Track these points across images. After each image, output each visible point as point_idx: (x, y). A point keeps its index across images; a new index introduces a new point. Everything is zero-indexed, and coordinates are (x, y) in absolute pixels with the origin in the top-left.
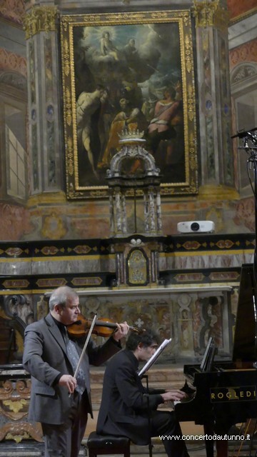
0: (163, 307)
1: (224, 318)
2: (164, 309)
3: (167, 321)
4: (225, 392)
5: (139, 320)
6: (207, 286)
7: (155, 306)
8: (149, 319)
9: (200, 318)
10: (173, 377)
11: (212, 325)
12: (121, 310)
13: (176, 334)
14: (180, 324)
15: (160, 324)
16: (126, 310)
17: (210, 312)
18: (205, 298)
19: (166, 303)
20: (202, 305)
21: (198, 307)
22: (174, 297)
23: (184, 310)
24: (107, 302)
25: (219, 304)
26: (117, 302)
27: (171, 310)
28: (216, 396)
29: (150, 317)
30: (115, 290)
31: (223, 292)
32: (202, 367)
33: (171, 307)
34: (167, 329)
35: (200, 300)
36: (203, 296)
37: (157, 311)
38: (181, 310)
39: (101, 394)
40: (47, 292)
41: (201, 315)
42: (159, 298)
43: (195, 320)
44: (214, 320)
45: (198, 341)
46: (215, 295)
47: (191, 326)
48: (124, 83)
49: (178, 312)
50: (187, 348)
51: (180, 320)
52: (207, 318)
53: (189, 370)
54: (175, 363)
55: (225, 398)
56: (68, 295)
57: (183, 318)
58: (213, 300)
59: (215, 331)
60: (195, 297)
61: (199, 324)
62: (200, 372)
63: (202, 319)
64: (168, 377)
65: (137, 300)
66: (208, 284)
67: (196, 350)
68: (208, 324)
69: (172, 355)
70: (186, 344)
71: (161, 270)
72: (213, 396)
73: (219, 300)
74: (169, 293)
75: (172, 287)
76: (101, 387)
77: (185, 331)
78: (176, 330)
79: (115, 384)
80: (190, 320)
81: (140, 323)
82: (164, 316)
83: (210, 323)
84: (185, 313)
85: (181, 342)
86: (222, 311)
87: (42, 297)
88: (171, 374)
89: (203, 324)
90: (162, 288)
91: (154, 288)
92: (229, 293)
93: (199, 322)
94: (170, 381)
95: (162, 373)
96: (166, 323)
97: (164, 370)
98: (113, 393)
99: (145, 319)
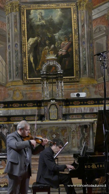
0: (64, 129)
1: (90, 134)
2: (65, 130)
3: (66, 135)
4: (91, 165)
5: (54, 135)
6: (83, 120)
7: (61, 129)
8: (58, 134)
9: (80, 134)
10: (69, 159)
11: (85, 137)
12: (47, 131)
13: (70, 141)
14: (72, 137)
15: (63, 137)
16: (49, 130)
17: (84, 132)
18: (82, 126)
19: (66, 128)
20: (81, 128)
21: (79, 129)
22: (69, 125)
23: (74, 131)
24: (41, 127)
25: (88, 128)
26: (45, 127)
27: (68, 131)
28: (87, 167)
29: (59, 133)
30: (44, 122)
31: (90, 123)
32: (81, 154)
33: (68, 129)
34: (66, 138)
35: (80, 126)
36: (81, 125)
37: (62, 131)
38: (72, 130)
39: (38, 166)
40: (15, 123)
41: (81, 133)
42: (63, 125)
43: (78, 135)
44: (86, 135)
45: (79, 144)
46: (86, 124)
47: (76, 137)
48: (48, 34)
49: (70, 131)
50: (75, 147)
51: (72, 135)
52: (83, 134)
53: (75, 156)
54: (69, 153)
55: (91, 168)
56: (25, 124)
57: (73, 134)
58: (86, 126)
59: (86, 139)
60: (78, 125)
61: (80, 137)
62: (80, 157)
63: (81, 134)
64: (67, 159)
65: (53, 126)
66: (84, 120)
67: (79, 148)
68: (84, 137)
69: (68, 150)
70: (74, 145)
71: (63, 114)
72: (86, 167)
73: (88, 126)
74: (67, 123)
75: (68, 121)
76: (38, 163)
77: (74, 140)
78: (70, 139)
79: (44, 162)
80: (76, 135)
81: (54, 136)
82: (65, 133)
83: (84, 136)
84: (74, 132)
85: (72, 144)
86: (89, 131)
87: (13, 125)
88: (67, 158)
89: (82, 137)
90: (64, 121)
91: (61, 121)
92: (93, 123)
93: (80, 136)
94: (67, 161)
95: (64, 157)
96: (66, 136)
97: (64, 156)
98: (43, 166)
99: (57, 135)
